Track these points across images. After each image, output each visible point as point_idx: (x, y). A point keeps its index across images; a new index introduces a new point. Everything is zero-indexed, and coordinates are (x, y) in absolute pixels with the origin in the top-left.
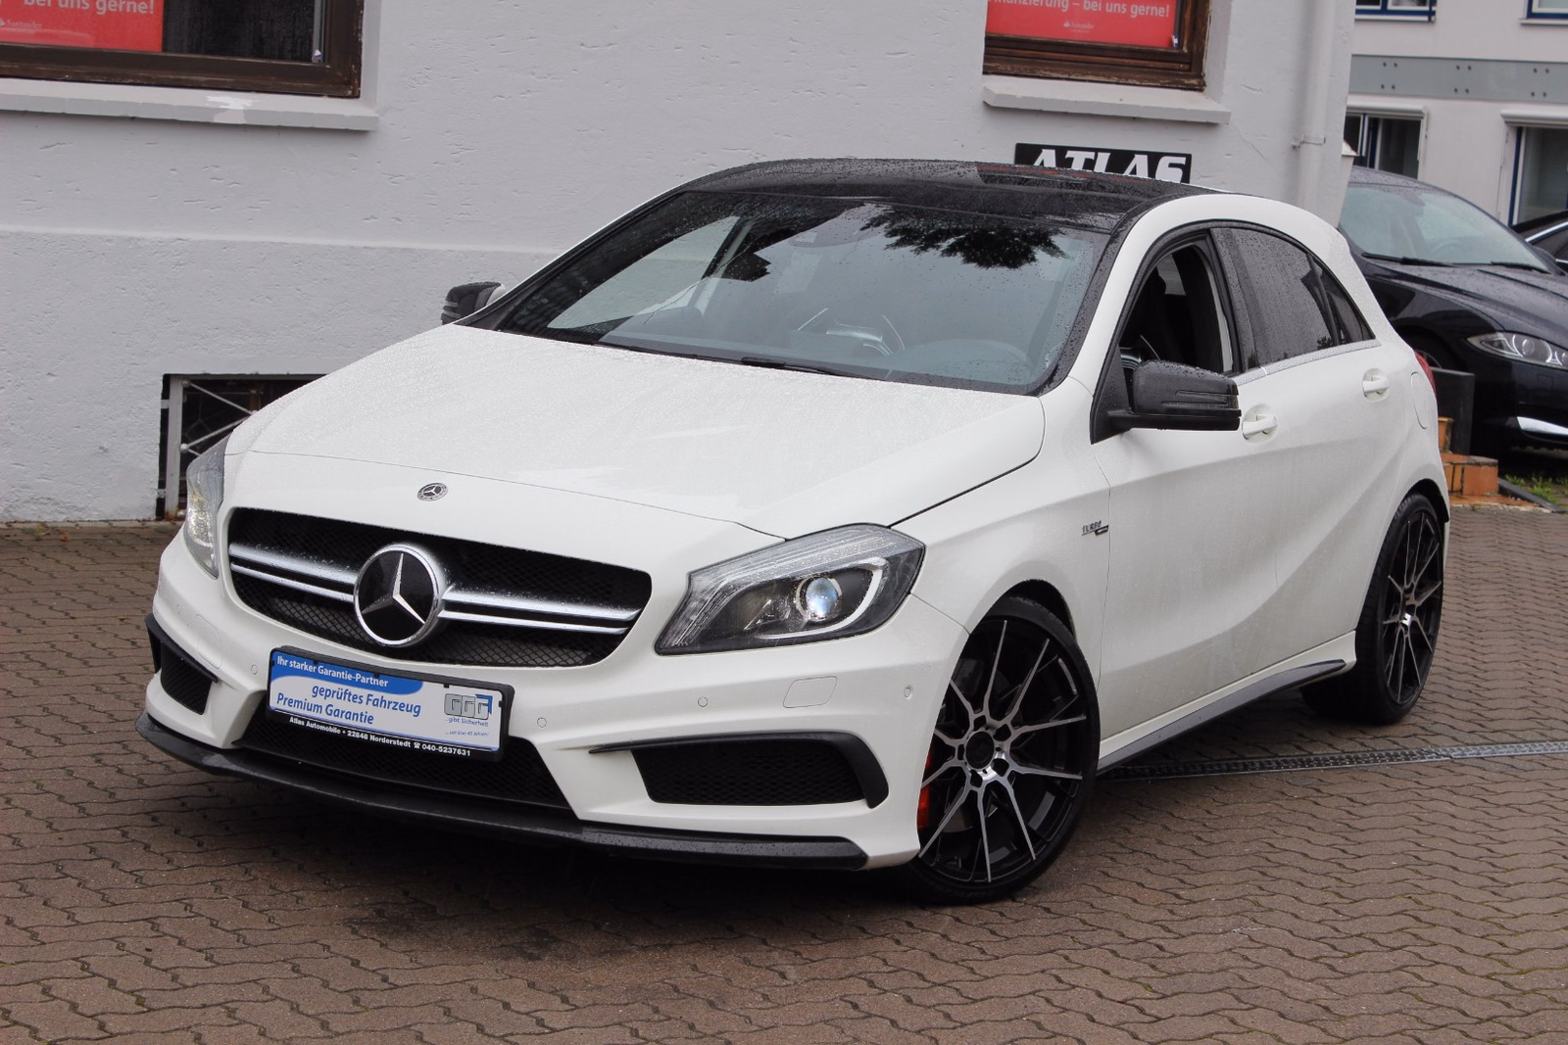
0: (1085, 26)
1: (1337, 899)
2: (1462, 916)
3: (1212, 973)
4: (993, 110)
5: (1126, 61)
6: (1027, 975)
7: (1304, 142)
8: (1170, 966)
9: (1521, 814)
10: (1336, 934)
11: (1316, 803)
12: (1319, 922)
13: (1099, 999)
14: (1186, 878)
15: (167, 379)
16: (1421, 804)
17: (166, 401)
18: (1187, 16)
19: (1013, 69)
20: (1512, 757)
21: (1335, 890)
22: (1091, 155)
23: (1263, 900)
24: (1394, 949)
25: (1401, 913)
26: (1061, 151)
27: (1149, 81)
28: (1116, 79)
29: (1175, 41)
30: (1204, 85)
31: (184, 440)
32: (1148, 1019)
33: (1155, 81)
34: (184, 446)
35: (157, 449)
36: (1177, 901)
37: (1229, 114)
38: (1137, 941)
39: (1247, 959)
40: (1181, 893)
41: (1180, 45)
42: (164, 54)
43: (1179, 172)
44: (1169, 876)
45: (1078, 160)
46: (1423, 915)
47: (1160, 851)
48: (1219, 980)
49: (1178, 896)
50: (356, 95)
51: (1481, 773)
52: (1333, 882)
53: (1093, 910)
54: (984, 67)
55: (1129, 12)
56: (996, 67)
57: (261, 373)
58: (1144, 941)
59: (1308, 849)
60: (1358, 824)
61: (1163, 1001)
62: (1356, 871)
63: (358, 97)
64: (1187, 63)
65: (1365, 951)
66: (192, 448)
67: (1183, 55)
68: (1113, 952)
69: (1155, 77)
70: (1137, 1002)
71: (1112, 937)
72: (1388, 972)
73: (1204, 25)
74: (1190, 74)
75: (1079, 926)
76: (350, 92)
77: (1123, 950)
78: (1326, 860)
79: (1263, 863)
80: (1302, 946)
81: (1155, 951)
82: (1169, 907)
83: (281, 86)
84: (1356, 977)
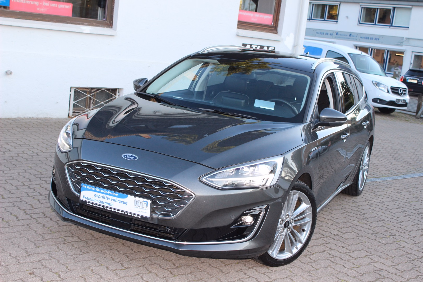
0: (256, 20)
1: (367, 222)
2: (395, 227)
3: (357, 244)
4: (238, 36)
5: (263, 27)
8: (347, 242)
10: (374, 232)
12: (368, 229)
13: (339, 253)
15: (71, 87)
17: (70, 92)
18: (275, 19)
19: (243, 28)
21: (365, 219)
22: (256, 46)
23: (352, 222)
24: (389, 237)
25: (382, 226)
26: (251, 45)
28: (261, 31)
30: (278, 33)
31: (74, 101)
32: (353, 259)
33: (268, 31)
34: (74, 102)
35: (69, 103)
36: (335, 223)
37: (283, 39)
39: (361, 240)
40: (335, 220)
41: (273, 24)
42: (72, 17)
46: (388, 226)
48: (360, 247)
50: (112, 28)
52: (363, 218)
54: (237, 27)
55: (264, 17)
56: (239, 27)
57: (90, 87)
58: (337, 235)
61: (353, 253)
62: (365, 214)
64: (274, 28)
65: (383, 237)
66: (75, 102)
67: (274, 26)
70: (348, 254)
72: (392, 243)
73: (278, 21)
75: (321, 231)
76: (110, 27)
77: (335, 237)
78: (356, 211)
79: (344, 212)
80: (370, 236)
81: (341, 238)
82: (335, 225)
83: (97, 25)
84: (387, 245)
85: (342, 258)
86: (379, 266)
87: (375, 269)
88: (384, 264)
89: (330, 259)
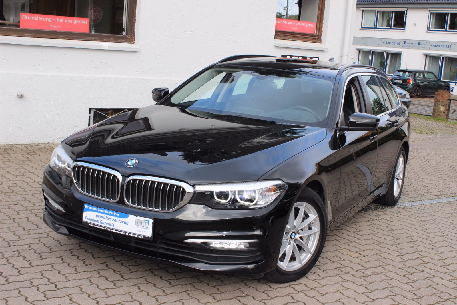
0: (296, 28)
1: (400, 254)
2: (432, 259)
3: (380, 282)
4: (277, 47)
5: (305, 36)
6: (334, 284)
7: (343, 55)
8: (369, 280)
9: (428, 224)
10: (405, 266)
11: (380, 221)
12: (399, 262)
13: (356, 293)
14: (359, 248)
15: (90, 109)
16: (404, 221)
17: (90, 114)
18: (318, 26)
19: (281, 38)
20: (417, 205)
22: (298, 58)
23: (382, 255)
24: (421, 271)
25: (417, 258)
26: (291, 56)
28: (303, 41)
29: (315, 32)
30: (322, 42)
33: (311, 41)
36: (361, 256)
37: (328, 48)
38: (357, 271)
39: (387, 276)
40: (361, 253)
41: (316, 33)
42: (89, 33)
44: (355, 247)
46: (423, 259)
47: (348, 238)
48: (384, 285)
51: (413, 211)
52: (396, 248)
53: (342, 260)
55: (305, 26)
56: (277, 38)
57: (112, 108)
58: (359, 270)
59: (384, 237)
61: (372, 293)
62: (400, 244)
63: (134, 43)
64: (318, 37)
65: (415, 272)
67: (317, 35)
68: (353, 275)
69: (311, 40)
70: (366, 294)
71: (350, 270)
72: (424, 280)
73: (322, 28)
74: (318, 39)
76: (132, 42)
78: (390, 240)
79: (376, 242)
80: (399, 271)
81: (363, 274)
82: (360, 258)
83: (117, 41)
84: (417, 282)
85: (357, 299)
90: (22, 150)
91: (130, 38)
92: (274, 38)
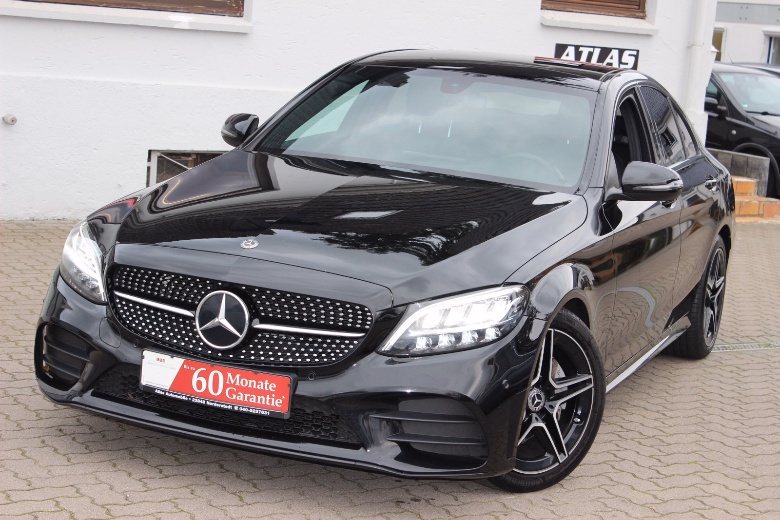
1: (741, 418)
3: (687, 454)
4: (544, 26)
7: (692, 45)
8: (666, 450)
10: (744, 435)
11: (721, 369)
12: (735, 429)
13: (636, 466)
14: (666, 406)
15: (150, 152)
16: (771, 370)
17: (149, 163)
19: (555, 7)
21: (739, 413)
22: (591, 50)
23: (704, 417)
24: (773, 443)
25: (773, 424)
27: (619, 14)
30: (646, 16)
32: (662, 476)
33: (622, 14)
36: (664, 417)
37: (657, 31)
38: (650, 437)
39: (704, 447)
43: (633, 59)
44: (657, 404)
45: (585, 52)
47: (651, 391)
48: (693, 458)
49: (664, 414)
50: (241, 15)
52: (738, 409)
53: (625, 421)
54: (542, 6)
56: (546, 7)
57: (195, 150)
58: (653, 437)
59: (721, 392)
60: (744, 380)
61: (667, 467)
62: (747, 403)
63: (242, 17)
64: (636, 5)
65: (760, 444)
67: (636, 1)
68: (639, 442)
69: (622, 12)
70: (655, 468)
71: (637, 435)
74: (639, 11)
75: (620, 429)
76: (238, 14)
77: (644, 442)
78: (731, 398)
79: (701, 399)
80: (729, 441)
81: (659, 441)
82: (661, 420)
83: (207, 11)
84: (758, 457)
85: (636, 475)
86: (714, 489)
87: (701, 493)
88: (727, 488)
89: (610, 475)
90: (13, 231)
91: (234, 5)
92: (540, 7)
